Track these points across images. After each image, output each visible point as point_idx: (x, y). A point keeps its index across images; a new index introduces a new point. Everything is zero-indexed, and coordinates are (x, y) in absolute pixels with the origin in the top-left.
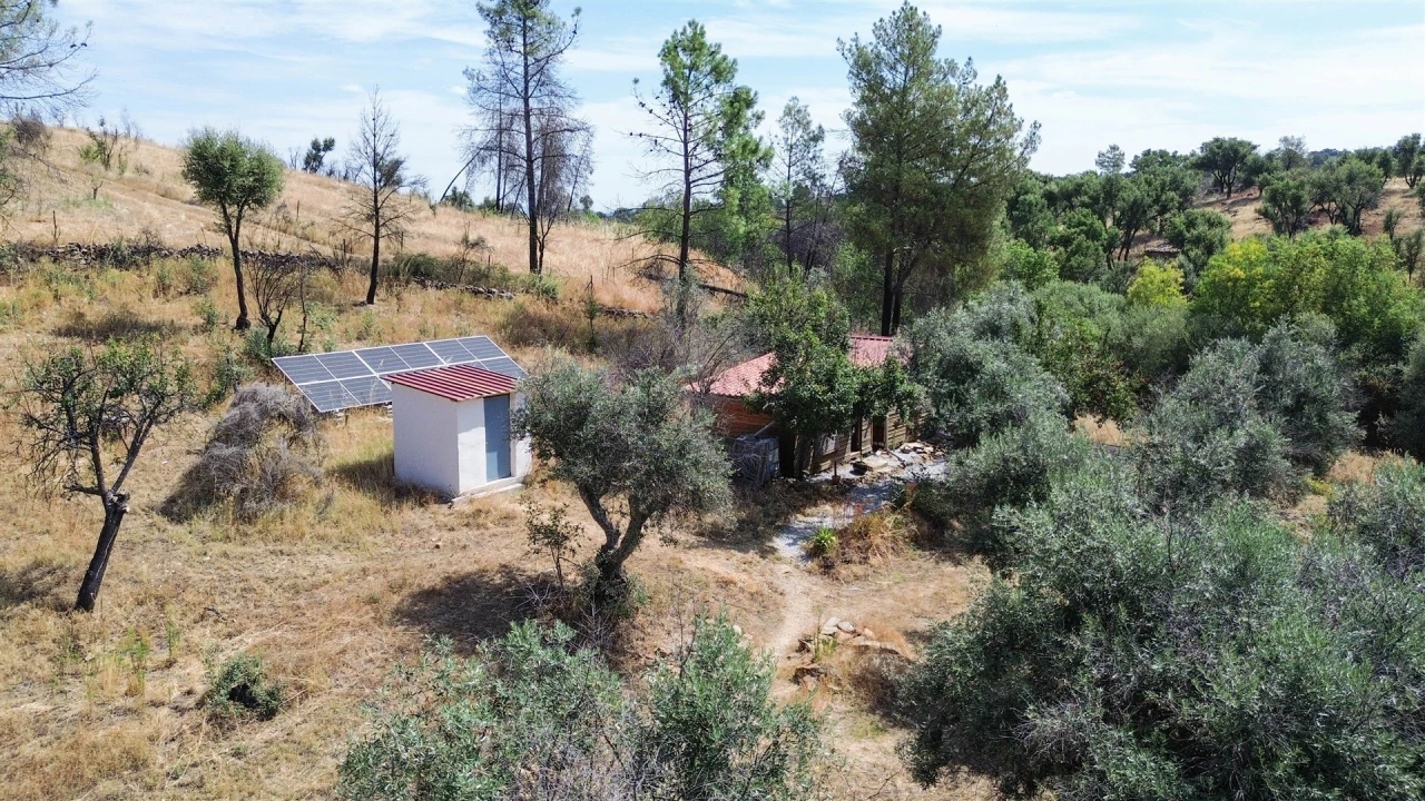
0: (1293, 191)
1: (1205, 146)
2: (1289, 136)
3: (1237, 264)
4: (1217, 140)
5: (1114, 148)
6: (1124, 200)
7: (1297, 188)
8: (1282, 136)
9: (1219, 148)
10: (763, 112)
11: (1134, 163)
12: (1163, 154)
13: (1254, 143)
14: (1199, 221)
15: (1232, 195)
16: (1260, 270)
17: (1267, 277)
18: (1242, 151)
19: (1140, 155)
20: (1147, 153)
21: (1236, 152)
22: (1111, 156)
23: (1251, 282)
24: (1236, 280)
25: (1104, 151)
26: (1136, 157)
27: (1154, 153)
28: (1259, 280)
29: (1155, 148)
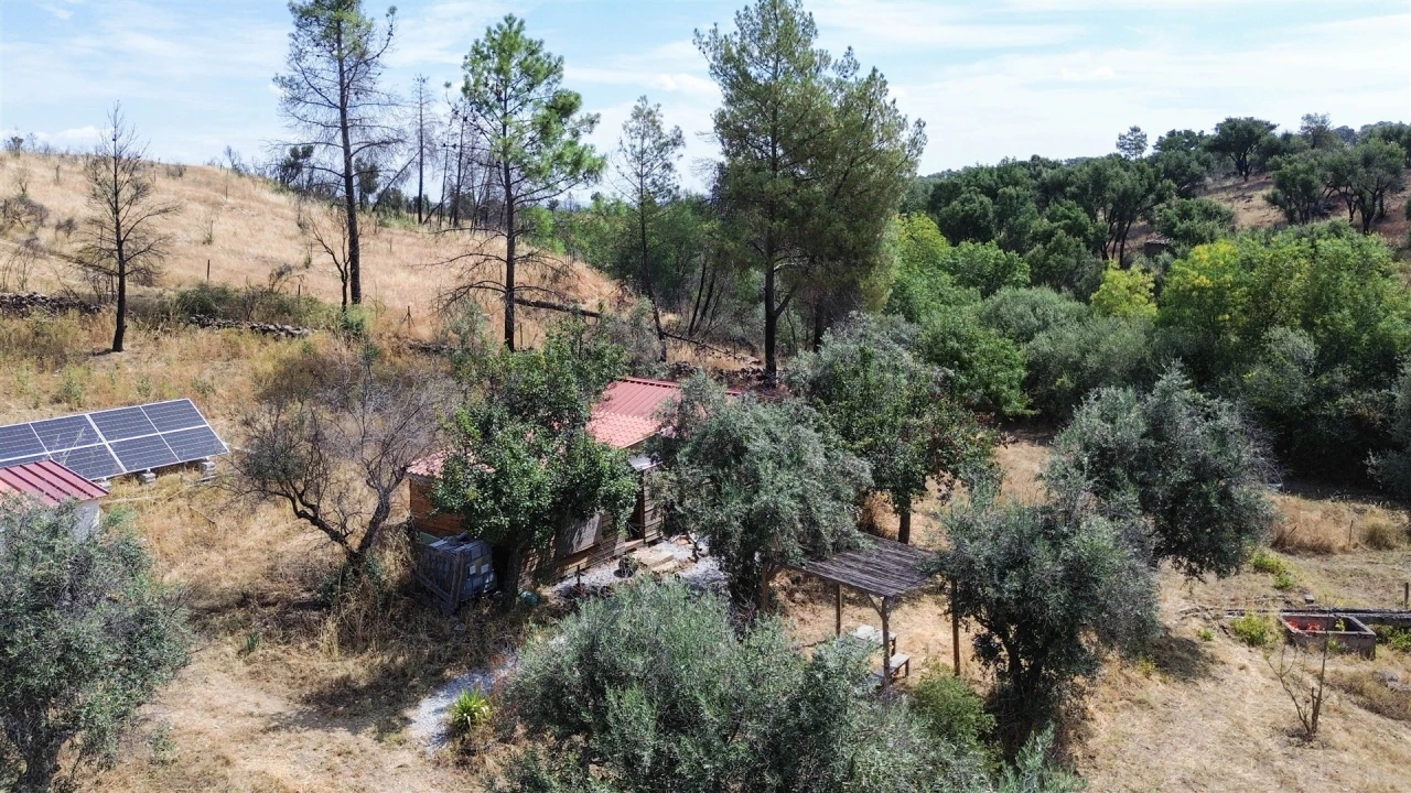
0: (1302, 175)
1: (1219, 127)
2: (1312, 114)
3: (1202, 271)
4: (1229, 121)
5: (1135, 130)
6: (1114, 190)
7: (1306, 172)
8: (1305, 114)
9: (1232, 129)
10: (598, 116)
11: (1158, 144)
12: (1189, 134)
13: (1272, 123)
14: (1194, 211)
15: (1250, 178)
16: (1229, 277)
17: (1240, 284)
18: (1257, 131)
19: (1165, 136)
20: (1172, 134)
21: (1251, 132)
22: (1132, 138)
23: (1219, 291)
24: (1202, 290)
25: (1125, 133)
26: (1160, 138)
27: (1179, 133)
28: (1228, 289)
29: (1180, 128)
